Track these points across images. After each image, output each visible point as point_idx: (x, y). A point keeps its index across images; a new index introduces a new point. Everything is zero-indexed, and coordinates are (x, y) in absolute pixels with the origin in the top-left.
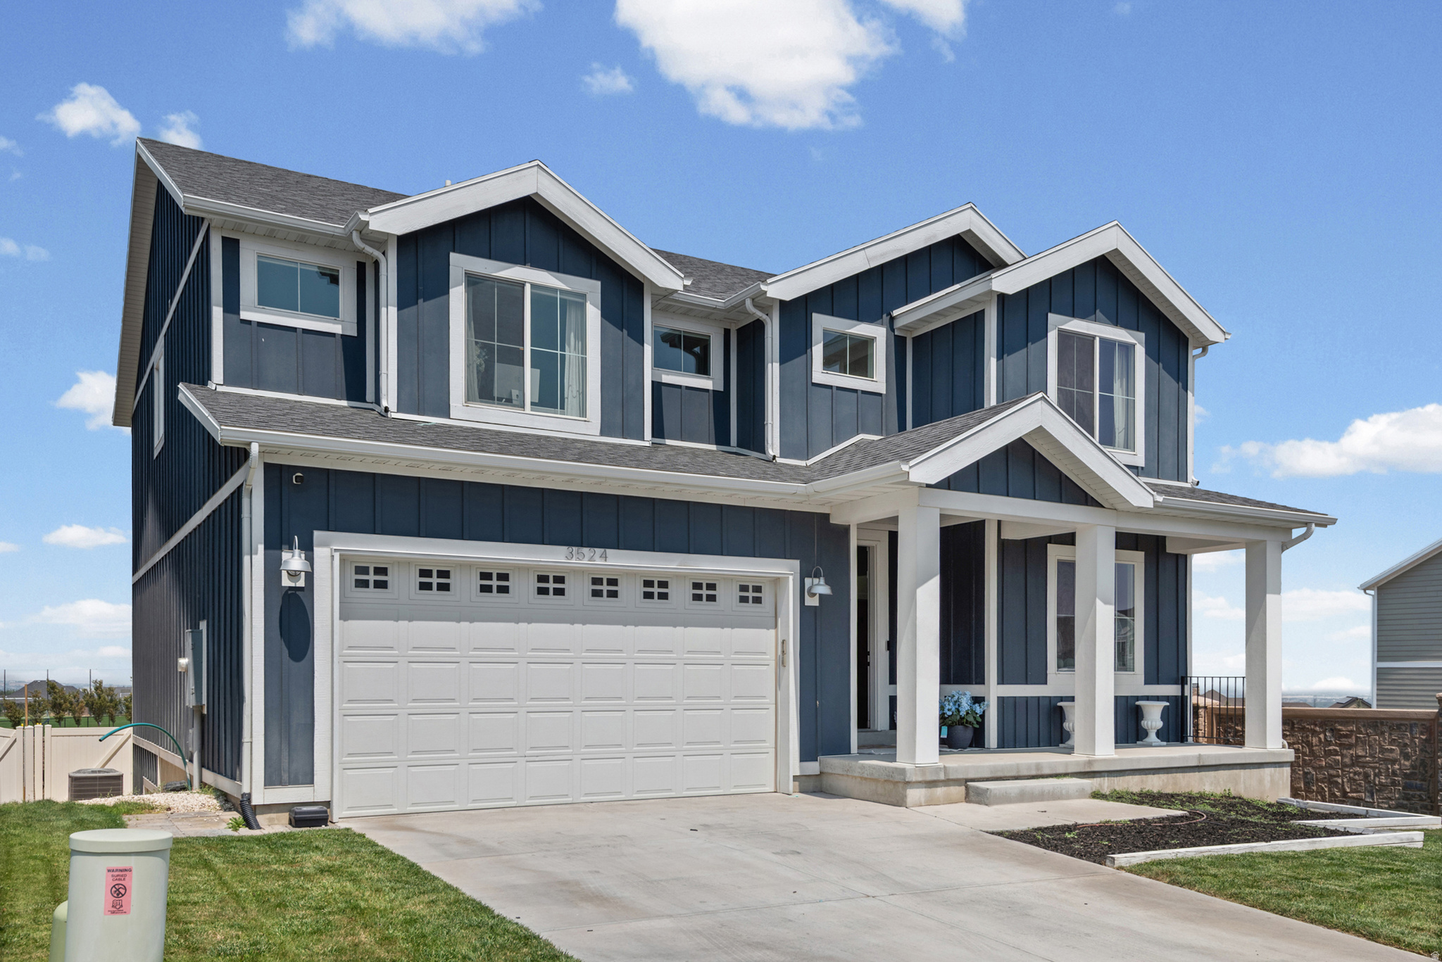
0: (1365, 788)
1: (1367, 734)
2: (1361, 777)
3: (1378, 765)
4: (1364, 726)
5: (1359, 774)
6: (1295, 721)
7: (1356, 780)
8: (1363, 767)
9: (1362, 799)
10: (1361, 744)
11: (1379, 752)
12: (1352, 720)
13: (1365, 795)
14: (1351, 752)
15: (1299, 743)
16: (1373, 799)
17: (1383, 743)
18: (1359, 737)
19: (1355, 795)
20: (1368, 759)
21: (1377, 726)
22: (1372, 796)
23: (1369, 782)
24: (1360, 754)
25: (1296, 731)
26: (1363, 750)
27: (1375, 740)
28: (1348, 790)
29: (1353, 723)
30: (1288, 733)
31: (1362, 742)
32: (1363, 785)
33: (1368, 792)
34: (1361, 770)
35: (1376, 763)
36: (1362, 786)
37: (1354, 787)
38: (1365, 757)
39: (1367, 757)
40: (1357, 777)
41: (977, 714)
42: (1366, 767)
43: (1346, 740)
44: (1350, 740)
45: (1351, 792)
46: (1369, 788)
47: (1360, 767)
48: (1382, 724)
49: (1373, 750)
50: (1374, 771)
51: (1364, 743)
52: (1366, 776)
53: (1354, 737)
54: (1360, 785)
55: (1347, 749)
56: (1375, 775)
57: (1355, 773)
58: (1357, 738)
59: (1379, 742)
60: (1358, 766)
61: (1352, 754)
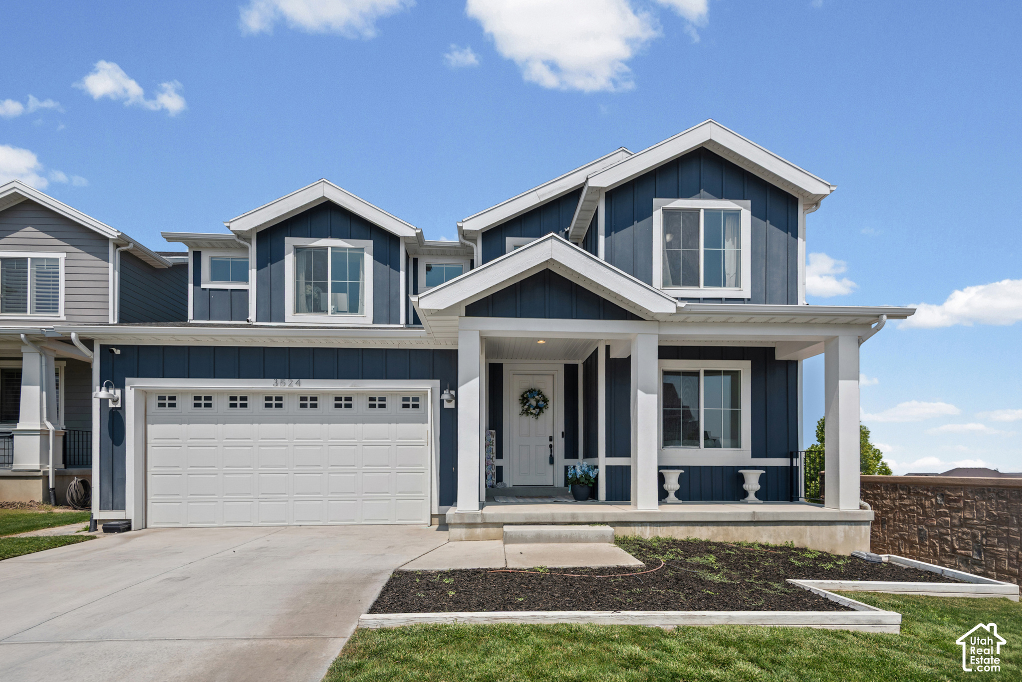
0: (973, 546)
1: (975, 499)
2: (969, 537)
3: (985, 527)
4: (971, 492)
5: (967, 534)
6: (911, 487)
7: (964, 539)
8: (971, 528)
9: (970, 556)
10: (968, 509)
11: (987, 516)
12: (960, 487)
13: (973, 553)
14: (960, 514)
15: (914, 505)
16: (981, 557)
17: (990, 508)
18: (967, 502)
19: (963, 552)
20: (975, 521)
21: (984, 493)
22: (980, 555)
23: (977, 542)
24: (968, 517)
25: (912, 495)
26: (971, 513)
27: (982, 505)
28: (957, 547)
29: (962, 489)
30: (906, 497)
31: (969, 506)
32: (971, 544)
33: (976, 550)
34: (970, 531)
35: (983, 525)
36: (969, 545)
37: (962, 545)
38: (973, 519)
39: (975, 519)
40: (965, 537)
41: (591, 477)
42: (973, 528)
43: (955, 504)
44: (958, 504)
45: (960, 549)
46: (976, 547)
47: (968, 528)
48: (989, 491)
49: (980, 514)
50: (981, 532)
51: (972, 507)
52: (974, 536)
53: (962, 502)
54: (968, 544)
55: (956, 512)
56: (983, 536)
57: (963, 533)
58: (965, 503)
59: (986, 506)
60: (966, 527)
61: (961, 516)
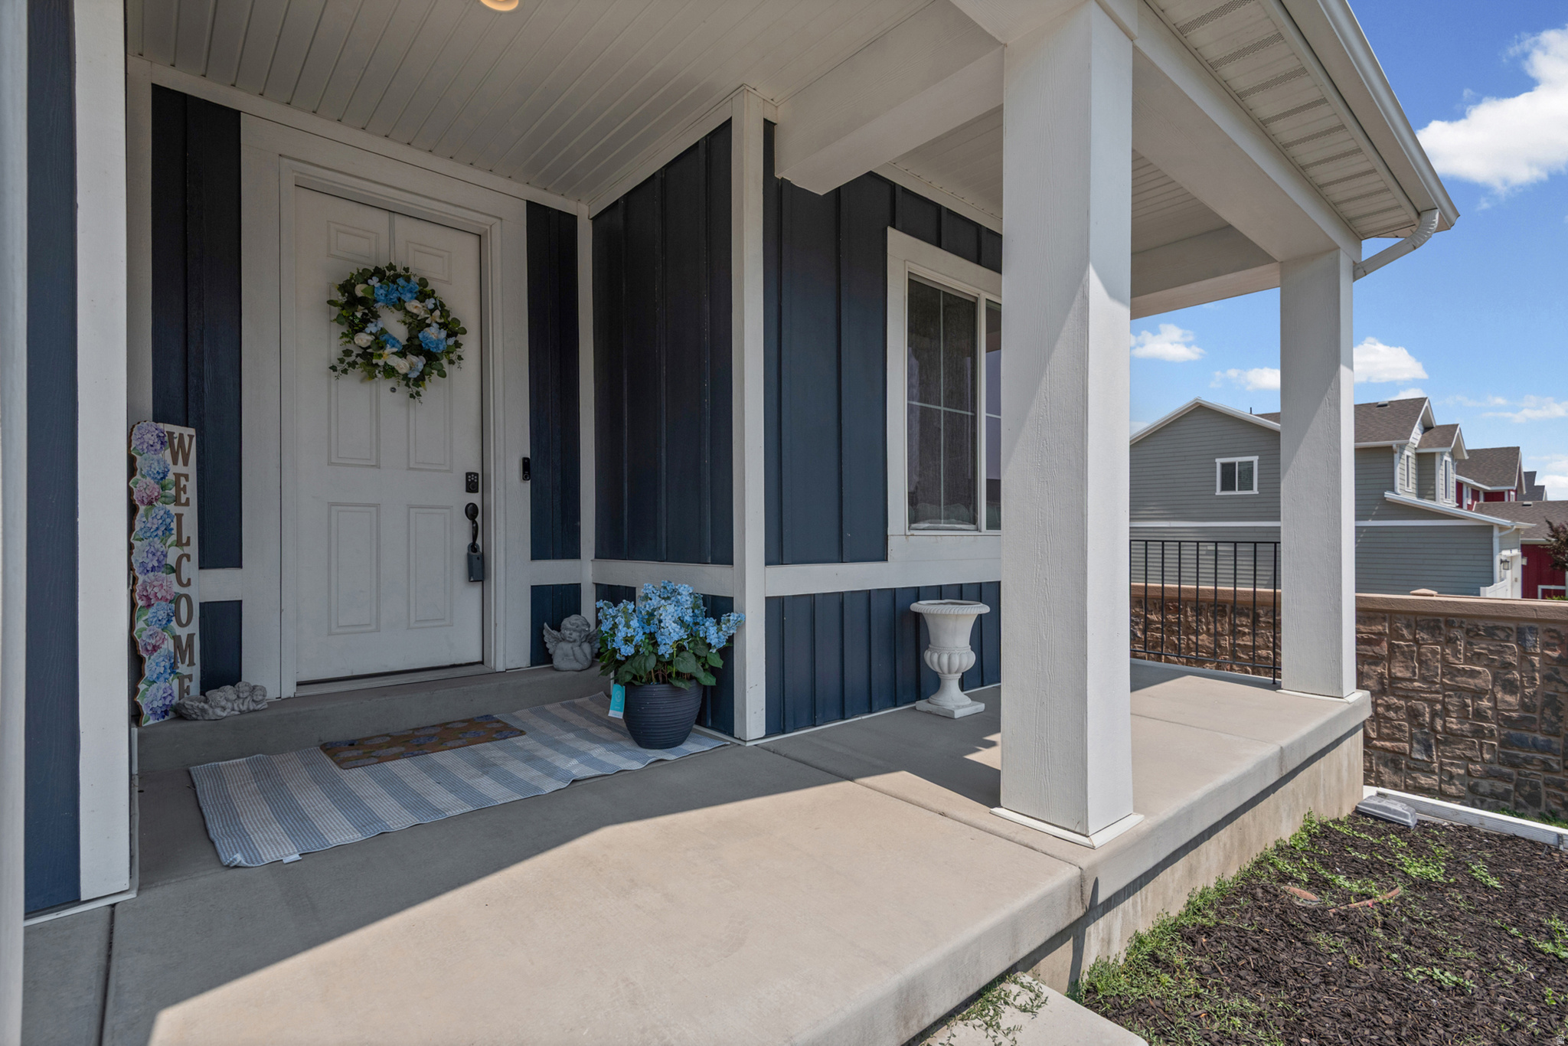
0: (1412, 735)
1: (1416, 641)
2: (1402, 715)
3: (1440, 697)
4: (1408, 626)
5: (1397, 709)
6: (1261, 612)
7: (1391, 719)
8: (1407, 698)
9: (1404, 754)
10: (1400, 658)
11: (1443, 675)
12: (1381, 614)
13: (1411, 747)
14: (1379, 669)
15: (1268, 648)
16: (1430, 757)
17: (1451, 659)
18: (1398, 646)
19: (1388, 744)
20: (1416, 684)
21: (1439, 628)
22: (1428, 749)
23: (1421, 726)
24: (1399, 675)
25: (1263, 628)
26: (1407, 668)
27: (1434, 652)
28: (1373, 735)
29: (1384, 619)
30: (1247, 630)
31: (1403, 653)
32: (1407, 729)
33: (1418, 742)
34: (1403, 703)
35: (1437, 692)
36: (1403, 731)
37: (1386, 731)
38: (1411, 680)
39: (1415, 681)
40: (1392, 714)
41: (709, 646)
42: (1412, 698)
43: (1368, 648)
44: (1377, 649)
45: (1380, 738)
46: (1419, 736)
47: (1399, 697)
48: (1450, 624)
49: (1428, 670)
50: (1431, 707)
51: (1408, 656)
52: (1414, 715)
53: (1385, 645)
54: (1399, 728)
55: (1369, 664)
56: (1434, 714)
57: (1388, 707)
58: (1391, 646)
59: (1443, 655)
60: (1394, 695)
61: (1382, 674)
